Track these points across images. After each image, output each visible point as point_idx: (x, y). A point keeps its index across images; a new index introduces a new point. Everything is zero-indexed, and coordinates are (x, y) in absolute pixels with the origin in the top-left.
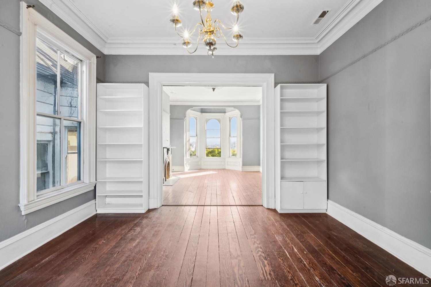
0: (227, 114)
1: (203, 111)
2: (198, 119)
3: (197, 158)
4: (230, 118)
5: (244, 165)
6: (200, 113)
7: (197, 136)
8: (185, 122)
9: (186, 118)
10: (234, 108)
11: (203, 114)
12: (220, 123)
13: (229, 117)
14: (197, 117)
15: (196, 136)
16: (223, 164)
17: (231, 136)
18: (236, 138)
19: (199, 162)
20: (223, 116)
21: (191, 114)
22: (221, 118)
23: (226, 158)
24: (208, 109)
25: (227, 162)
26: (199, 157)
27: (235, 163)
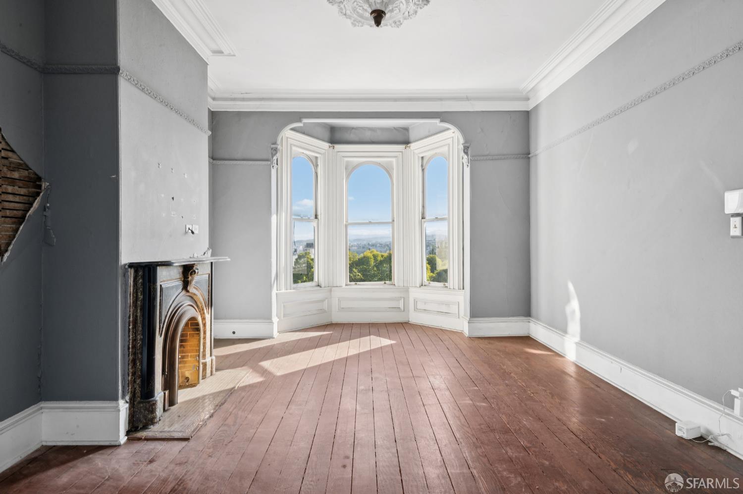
0: (413, 146)
1: (335, 136)
2: (320, 163)
3: (318, 288)
4: (422, 158)
5: (476, 313)
6: (326, 145)
7: (316, 217)
8: (273, 172)
9: (278, 155)
10: (442, 121)
11: (338, 147)
12: (391, 176)
13: (421, 155)
14: (316, 158)
15: (313, 217)
16: (401, 306)
17: (427, 218)
18: (446, 223)
19: (322, 301)
20: (400, 153)
21: (295, 145)
22: (394, 160)
23: (411, 290)
24: (353, 130)
25: (415, 302)
26: (323, 286)
27: (443, 304)
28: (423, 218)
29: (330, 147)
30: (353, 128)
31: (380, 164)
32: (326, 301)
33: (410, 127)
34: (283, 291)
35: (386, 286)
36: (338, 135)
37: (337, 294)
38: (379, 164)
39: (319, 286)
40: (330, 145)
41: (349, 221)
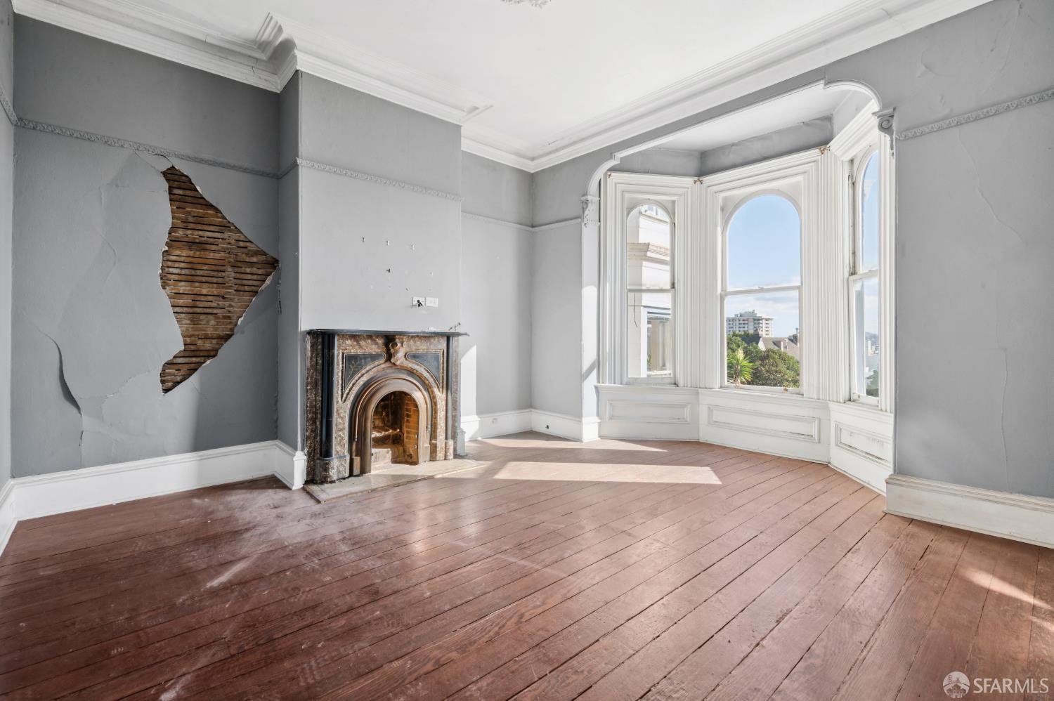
0: (835, 145)
1: (706, 165)
2: (679, 208)
3: (673, 387)
4: (852, 162)
6: (690, 181)
7: (673, 286)
8: (588, 231)
11: (708, 180)
13: (847, 158)
14: (674, 202)
15: (667, 287)
16: (815, 433)
17: (860, 271)
19: (683, 406)
20: (813, 164)
21: (628, 192)
22: (800, 178)
23: (832, 406)
24: (734, 147)
25: (839, 429)
26: (681, 383)
27: (874, 440)
28: (853, 273)
29: (695, 182)
30: (733, 145)
31: (778, 190)
32: (689, 407)
33: (834, 113)
34: (607, 384)
35: (786, 395)
36: (710, 163)
37: (705, 399)
38: (778, 192)
39: (675, 384)
40: (696, 179)
41: (730, 289)
